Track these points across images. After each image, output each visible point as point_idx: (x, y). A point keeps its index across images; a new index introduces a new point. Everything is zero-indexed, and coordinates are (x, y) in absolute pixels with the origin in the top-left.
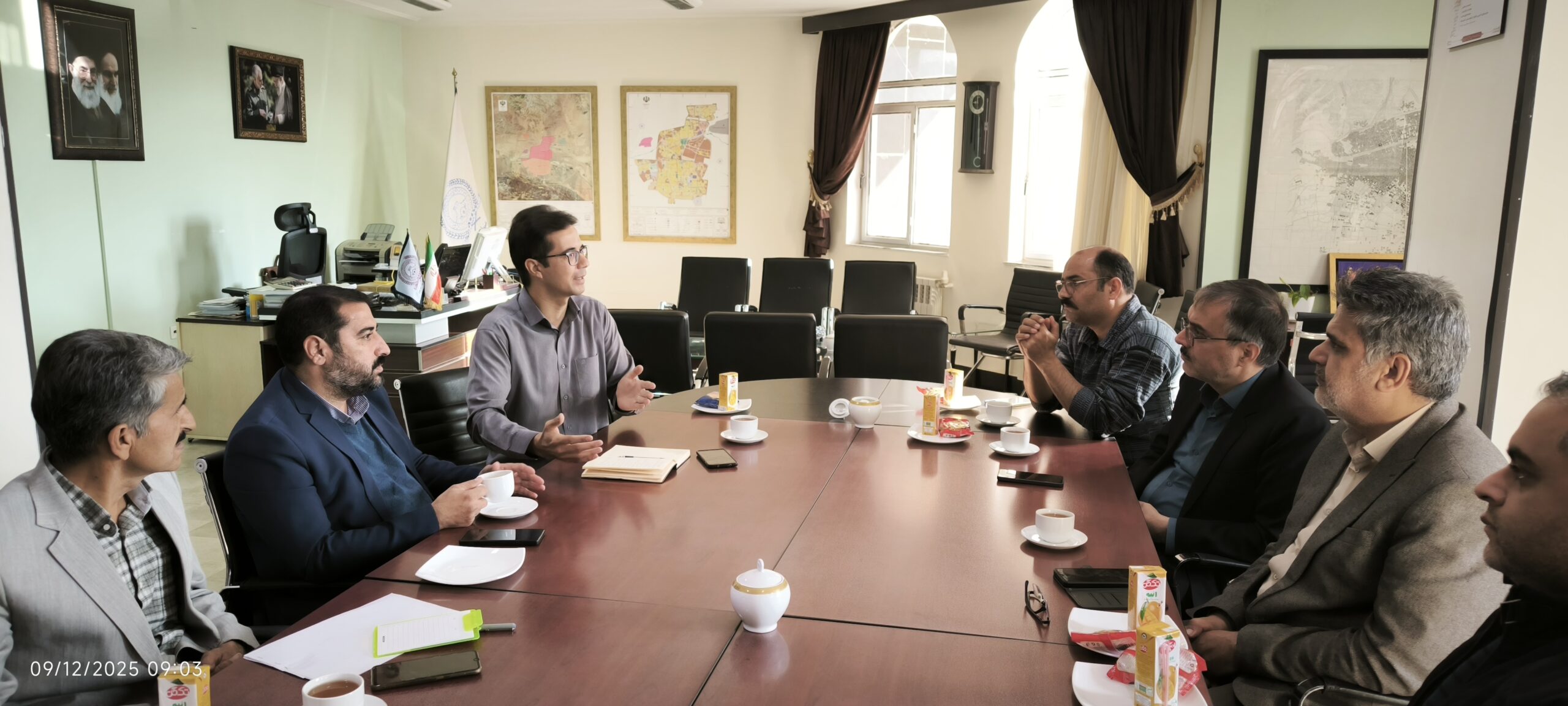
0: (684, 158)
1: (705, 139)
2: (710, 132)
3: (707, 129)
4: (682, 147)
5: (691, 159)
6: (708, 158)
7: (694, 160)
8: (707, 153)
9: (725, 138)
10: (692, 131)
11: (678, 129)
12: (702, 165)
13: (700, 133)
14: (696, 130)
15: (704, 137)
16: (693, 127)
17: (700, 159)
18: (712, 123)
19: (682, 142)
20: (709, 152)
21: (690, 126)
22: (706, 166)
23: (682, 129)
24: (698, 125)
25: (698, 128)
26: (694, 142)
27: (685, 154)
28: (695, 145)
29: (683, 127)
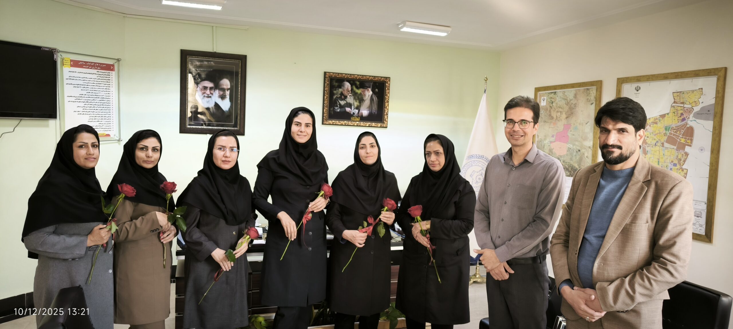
0: (666, 145)
1: (688, 126)
2: (694, 119)
3: (692, 115)
4: (665, 134)
5: (672, 147)
6: (690, 146)
7: (675, 147)
8: (689, 141)
9: (709, 125)
10: (676, 118)
11: (663, 116)
12: (683, 153)
13: (684, 120)
14: (680, 117)
15: (687, 124)
16: (677, 113)
17: (681, 147)
18: (697, 109)
19: (666, 129)
20: (692, 140)
21: (674, 112)
22: (687, 154)
23: (667, 116)
24: (682, 112)
25: (682, 114)
26: (678, 129)
27: (667, 142)
28: (678, 132)
29: (668, 114)
